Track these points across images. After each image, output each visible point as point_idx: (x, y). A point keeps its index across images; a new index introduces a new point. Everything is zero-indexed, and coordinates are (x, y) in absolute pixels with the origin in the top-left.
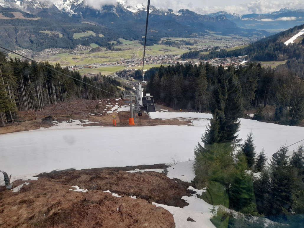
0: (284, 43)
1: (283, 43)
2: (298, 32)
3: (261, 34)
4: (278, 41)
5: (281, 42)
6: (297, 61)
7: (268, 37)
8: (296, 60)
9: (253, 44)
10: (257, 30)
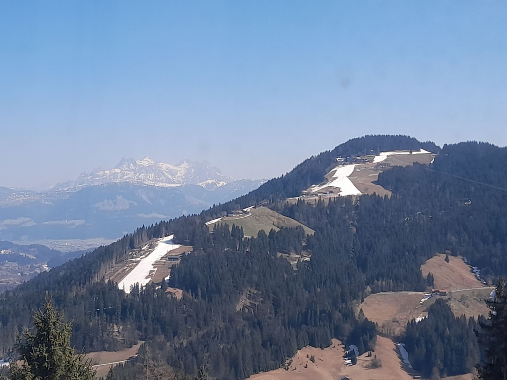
0: (117, 284)
1: (113, 286)
2: (152, 247)
3: (31, 257)
4: (97, 280)
5: (106, 281)
6: (171, 345)
7: (60, 268)
8: (168, 344)
9: (11, 294)
10: (14, 242)
